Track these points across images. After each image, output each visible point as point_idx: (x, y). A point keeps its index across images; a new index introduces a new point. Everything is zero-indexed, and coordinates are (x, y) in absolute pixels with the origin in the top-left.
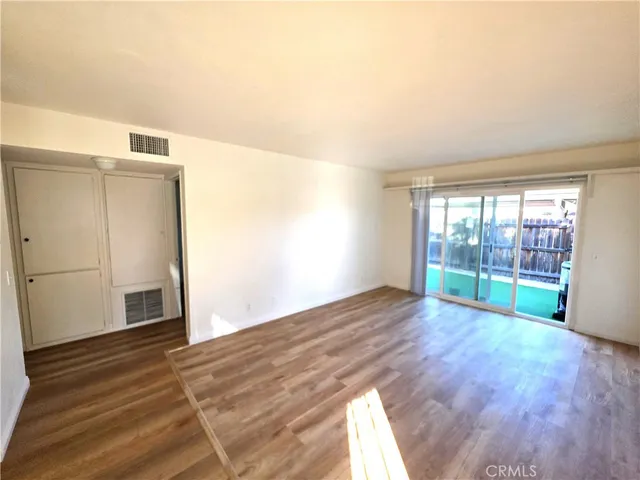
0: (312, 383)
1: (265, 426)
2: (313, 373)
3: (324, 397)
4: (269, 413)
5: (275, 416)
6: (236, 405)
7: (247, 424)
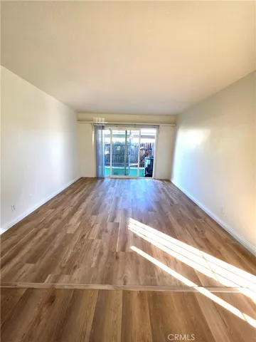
0: (103, 229)
1: (107, 260)
2: (98, 226)
3: (116, 232)
4: (101, 254)
5: (105, 252)
6: (76, 263)
7: (97, 266)
